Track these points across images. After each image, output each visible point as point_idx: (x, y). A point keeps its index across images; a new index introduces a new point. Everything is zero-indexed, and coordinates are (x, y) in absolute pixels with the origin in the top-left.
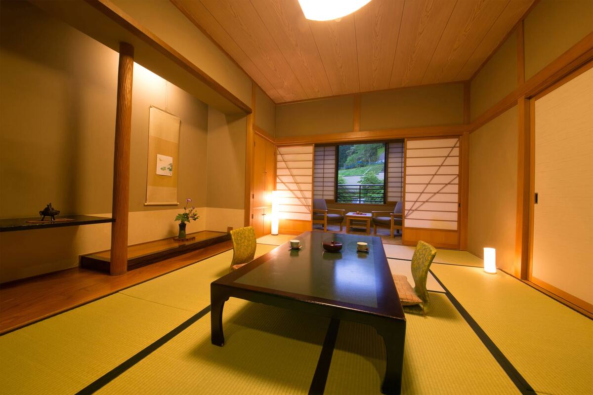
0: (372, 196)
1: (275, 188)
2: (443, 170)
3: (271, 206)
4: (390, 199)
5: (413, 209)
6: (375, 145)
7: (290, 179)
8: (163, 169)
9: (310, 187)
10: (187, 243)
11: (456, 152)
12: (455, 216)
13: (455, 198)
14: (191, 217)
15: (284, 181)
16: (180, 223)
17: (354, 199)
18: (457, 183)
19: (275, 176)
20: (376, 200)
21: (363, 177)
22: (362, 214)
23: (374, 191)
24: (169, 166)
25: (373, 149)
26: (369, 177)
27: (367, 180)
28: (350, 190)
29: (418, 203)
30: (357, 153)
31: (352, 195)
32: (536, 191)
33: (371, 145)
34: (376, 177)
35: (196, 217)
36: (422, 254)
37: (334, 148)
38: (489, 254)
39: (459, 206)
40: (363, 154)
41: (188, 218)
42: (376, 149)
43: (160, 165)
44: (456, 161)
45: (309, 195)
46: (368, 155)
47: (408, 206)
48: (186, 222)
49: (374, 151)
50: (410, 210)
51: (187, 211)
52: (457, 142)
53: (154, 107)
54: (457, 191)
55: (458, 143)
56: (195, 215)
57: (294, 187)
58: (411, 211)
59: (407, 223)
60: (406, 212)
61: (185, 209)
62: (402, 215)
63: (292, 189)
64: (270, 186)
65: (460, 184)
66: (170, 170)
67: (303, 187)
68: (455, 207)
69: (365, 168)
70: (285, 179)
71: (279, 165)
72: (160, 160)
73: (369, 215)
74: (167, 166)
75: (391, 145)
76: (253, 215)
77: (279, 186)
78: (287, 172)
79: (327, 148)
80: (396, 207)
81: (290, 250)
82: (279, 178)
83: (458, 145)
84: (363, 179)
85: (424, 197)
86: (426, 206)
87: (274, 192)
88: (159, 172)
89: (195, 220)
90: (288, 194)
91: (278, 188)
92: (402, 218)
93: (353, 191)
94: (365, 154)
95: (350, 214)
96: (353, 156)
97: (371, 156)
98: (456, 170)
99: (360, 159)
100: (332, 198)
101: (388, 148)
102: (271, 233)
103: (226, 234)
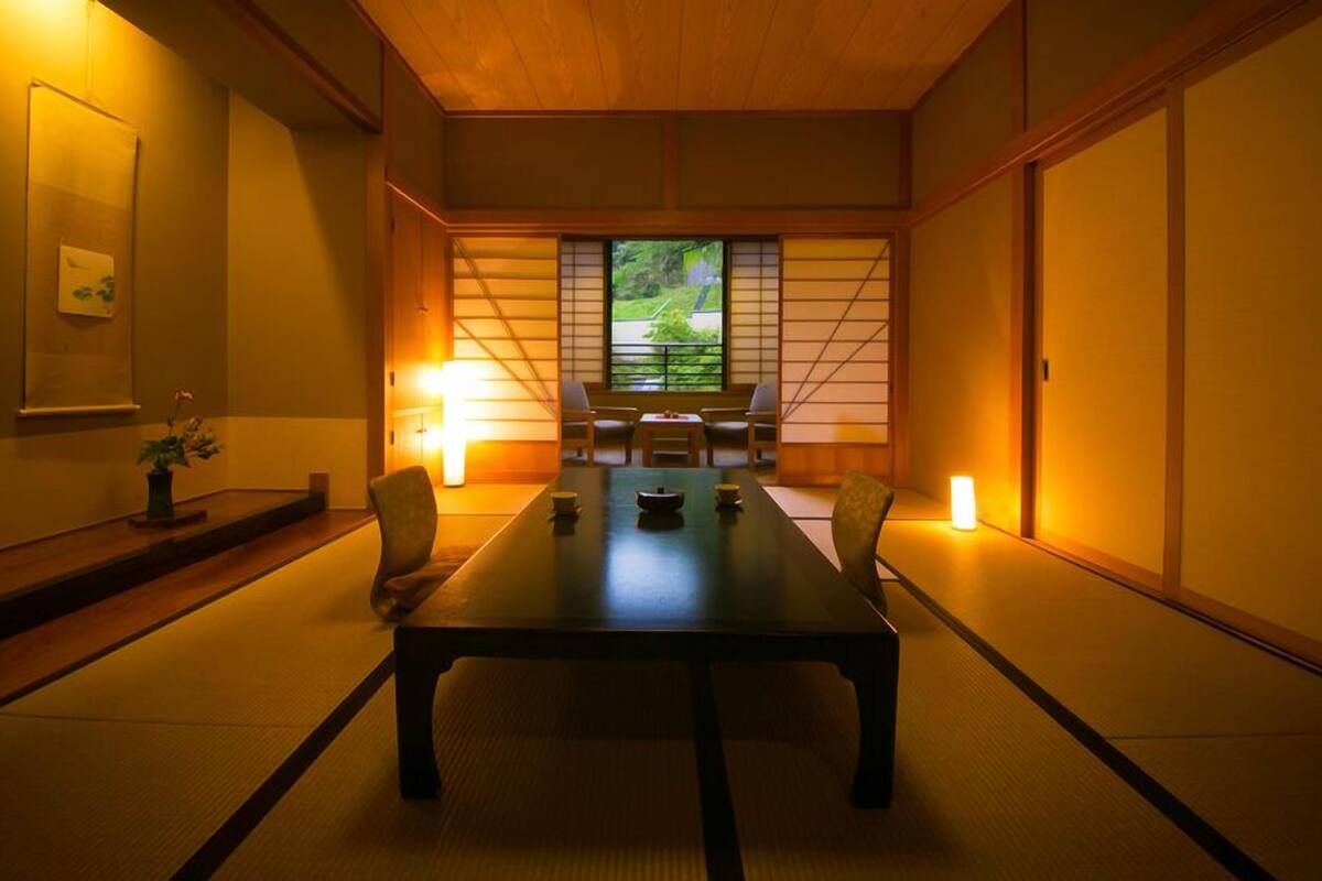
0: (680, 371)
1: (449, 354)
2: (857, 311)
3: (440, 407)
4: (737, 379)
5: (799, 399)
6: (677, 244)
7: (495, 328)
8: (81, 294)
9: (550, 349)
10: (180, 534)
11: (883, 269)
12: (882, 414)
13: (882, 372)
14: (193, 449)
15: (476, 334)
16: (149, 471)
17: (635, 379)
18: (886, 338)
19: (450, 318)
20: (689, 382)
21: (656, 322)
22: (676, 417)
23: (684, 358)
24: (104, 287)
25: (673, 252)
26: (671, 324)
27: (666, 330)
28: (625, 358)
29: (809, 385)
30: (634, 260)
31: (628, 369)
32: (1045, 356)
33: (670, 242)
34: (686, 323)
35: (210, 448)
36: (859, 499)
37: (599, 248)
38: (961, 489)
39: (891, 389)
40: (647, 265)
41: (182, 454)
42: (680, 253)
43: (69, 282)
44: (883, 290)
45: (549, 370)
46: (662, 266)
47: (788, 393)
48: (172, 467)
49: (676, 256)
50: (792, 402)
51: (178, 431)
52: (884, 250)
53: (48, 86)
54: (885, 357)
55: (887, 251)
56: (210, 442)
57: (506, 349)
58: (794, 406)
59: (788, 434)
60: (784, 407)
61: (170, 424)
62: (774, 416)
63: (499, 355)
64: (436, 347)
65: (891, 342)
66: (107, 298)
67: (533, 349)
68: (882, 392)
69: (655, 300)
70: (478, 328)
71: (461, 286)
72: (72, 265)
73: (694, 418)
74: (95, 284)
75: (737, 248)
76: (392, 434)
77: (462, 348)
78: (485, 307)
79: (581, 247)
80: (754, 397)
81: (551, 520)
82: (462, 326)
83: (887, 253)
84: (656, 330)
85: (821, 372)
86: (825, 393)
87: (448, 365)
88: (69, 304)
89: (206, 456)
90: (490, 369)
91: (457, 353)
92: (774, 423)
93: (631, 358)
94: (655, 264)
95: (648, 418)
96: (624, 268)
97: (668, 270)
98: (883, 311)
99: (641, 275)
100: (597, 378)
101: (731, 254)
102: (442, 480)
103: (306, 496)
